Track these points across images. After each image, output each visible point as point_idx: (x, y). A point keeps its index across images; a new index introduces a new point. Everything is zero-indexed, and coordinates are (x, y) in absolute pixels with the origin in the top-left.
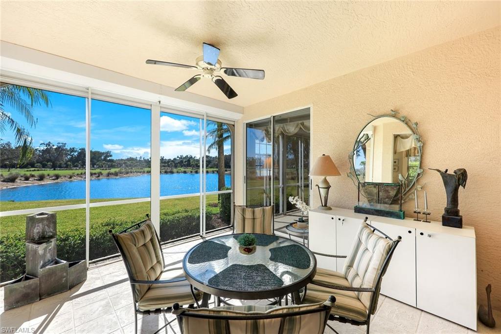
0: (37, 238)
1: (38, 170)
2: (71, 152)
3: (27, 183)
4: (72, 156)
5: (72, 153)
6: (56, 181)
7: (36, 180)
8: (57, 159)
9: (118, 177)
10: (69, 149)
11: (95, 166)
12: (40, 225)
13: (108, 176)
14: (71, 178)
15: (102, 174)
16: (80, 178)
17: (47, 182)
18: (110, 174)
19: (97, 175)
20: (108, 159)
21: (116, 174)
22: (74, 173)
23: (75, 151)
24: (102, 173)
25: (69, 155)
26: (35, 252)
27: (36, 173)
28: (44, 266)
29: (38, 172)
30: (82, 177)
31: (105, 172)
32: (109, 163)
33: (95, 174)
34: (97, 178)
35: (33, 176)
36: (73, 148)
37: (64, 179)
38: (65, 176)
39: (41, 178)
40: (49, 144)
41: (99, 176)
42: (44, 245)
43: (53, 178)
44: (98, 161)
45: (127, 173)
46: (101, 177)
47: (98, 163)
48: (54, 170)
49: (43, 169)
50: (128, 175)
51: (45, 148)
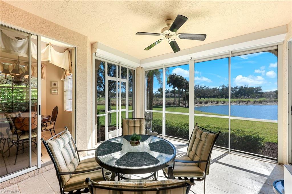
2: (236, 89)
3: (211, 105)
4: (236, 91)
5: (236, 90)
6: (223, 104)
7: (215, 103)
9: (262, 104)
10: (234, 87)
11: (249, 97)
13: (254, 103)
14: (231, 103)
15: (250, 102)
16: (235, 104)
17: (220, 104)
18: (256, 102)
19: (246, 102)
20: (259, 92)
21: (261, 102)
22: (233, 101)
23: (237, 89)
25: (234, 91)
27: (216, 100)
30: (237, 103)
33: (245, 101)
34: (245, 104)
35: (214, 101)
36: (236, 87)
39: (217, 102)
40: (223, 86)
41: (247, 103)
43: (222, 103)
44: (251, 93)
45: (270, 102)
46: (249, 103)
47: (251, 95)
48: (224, 99)
50: (271, 103)
51: (222, 88)
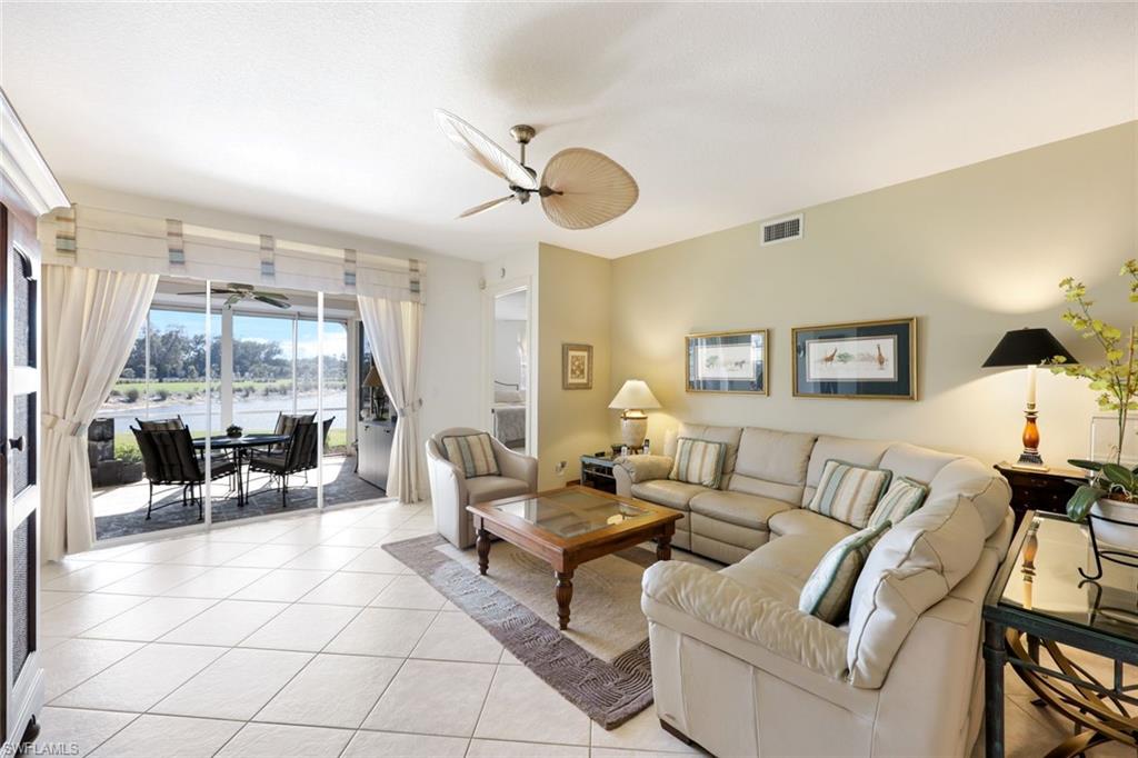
0: (97, 437)
1: (127, 382)
2: (198, 343)
4: (199, 352)
5: (199, 347)
7: (123, 401)
8: (165, 359)
10: (191, 337)
11: (247, 374)
12: (101, 428)
13: (267, 394)
14: (190, 398)
15: (253, 391)
16: (208, 399)
18: (271, 391)
19: (244, 393)
20: (274, 358)
21: (283, 391)
22: (198, 389)
23: (206, 342)
24: (255, 388)
25: (193, 349)
26: (96, 447)
27: (124, 388)
28: (102, 460)
29: (128, 386)
31: (260, 387)
32: (275, 368)
33: (240, 390)
35: (116, 394)
36: (200, 336)
37: (176, 400)
38: (179, 395)
39: (132, 398)
41: (247, 395)
42: (103, 443)
43: (155, 398)
44: (252, 363)
46: (251, 396)
47: (252, 368)
48: (161, 381)
49: (138, 380)
51: (143, 335)
